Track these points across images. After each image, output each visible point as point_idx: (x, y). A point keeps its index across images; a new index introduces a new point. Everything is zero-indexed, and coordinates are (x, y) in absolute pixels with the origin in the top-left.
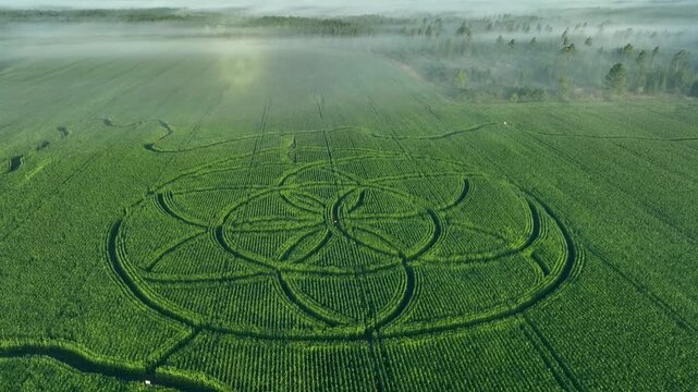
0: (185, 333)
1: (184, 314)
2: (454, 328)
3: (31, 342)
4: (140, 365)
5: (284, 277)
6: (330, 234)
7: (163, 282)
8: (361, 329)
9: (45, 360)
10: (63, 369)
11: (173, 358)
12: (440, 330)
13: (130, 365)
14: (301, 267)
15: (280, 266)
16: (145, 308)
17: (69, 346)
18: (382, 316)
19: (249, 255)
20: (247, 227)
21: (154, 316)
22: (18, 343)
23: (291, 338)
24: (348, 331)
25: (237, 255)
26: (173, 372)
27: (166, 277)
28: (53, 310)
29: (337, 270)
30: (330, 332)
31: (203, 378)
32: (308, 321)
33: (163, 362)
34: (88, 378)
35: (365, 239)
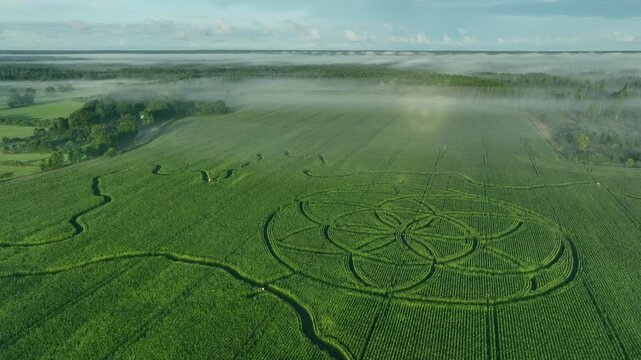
0: (288, 273)
1: (291, 265)
2: (439, 303)
3: (218, 262)
4: (262, 281)
5: (353, 258)
6: (395, 240)
7: (286, 248)
8: (383, 291)
9: (222, 270)
10: (229, 275)
11: (278, 282)
12: (431, 301)
13: (257, 281)
14: (366, 255)
15: (353, 252)
16: (272, 257)
17: (233, 267)
18: (399, 288)
19: (338, 243)
20: (344, 228)
21: (276, 262)
22: (212, 261)
23: (341, 287)
24: (375, 290)
25: (331, 242)
26: (276, 288)
27: (288, 245)
28: (229, 249)
29: (386, 260)
30: (364, 288)
31: (289, 293)
32: (355, 281)
33: (273, 282)
34: (238, 281)
35: (416, 247)
